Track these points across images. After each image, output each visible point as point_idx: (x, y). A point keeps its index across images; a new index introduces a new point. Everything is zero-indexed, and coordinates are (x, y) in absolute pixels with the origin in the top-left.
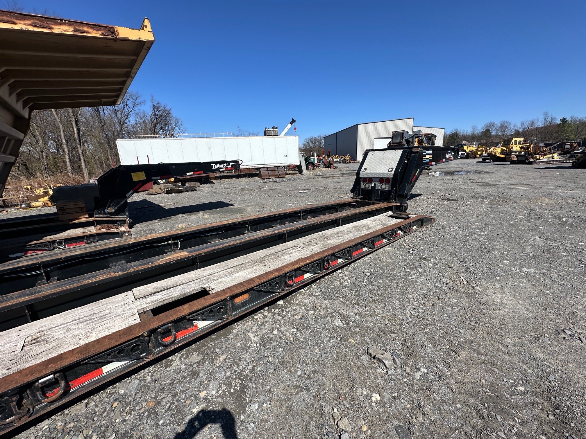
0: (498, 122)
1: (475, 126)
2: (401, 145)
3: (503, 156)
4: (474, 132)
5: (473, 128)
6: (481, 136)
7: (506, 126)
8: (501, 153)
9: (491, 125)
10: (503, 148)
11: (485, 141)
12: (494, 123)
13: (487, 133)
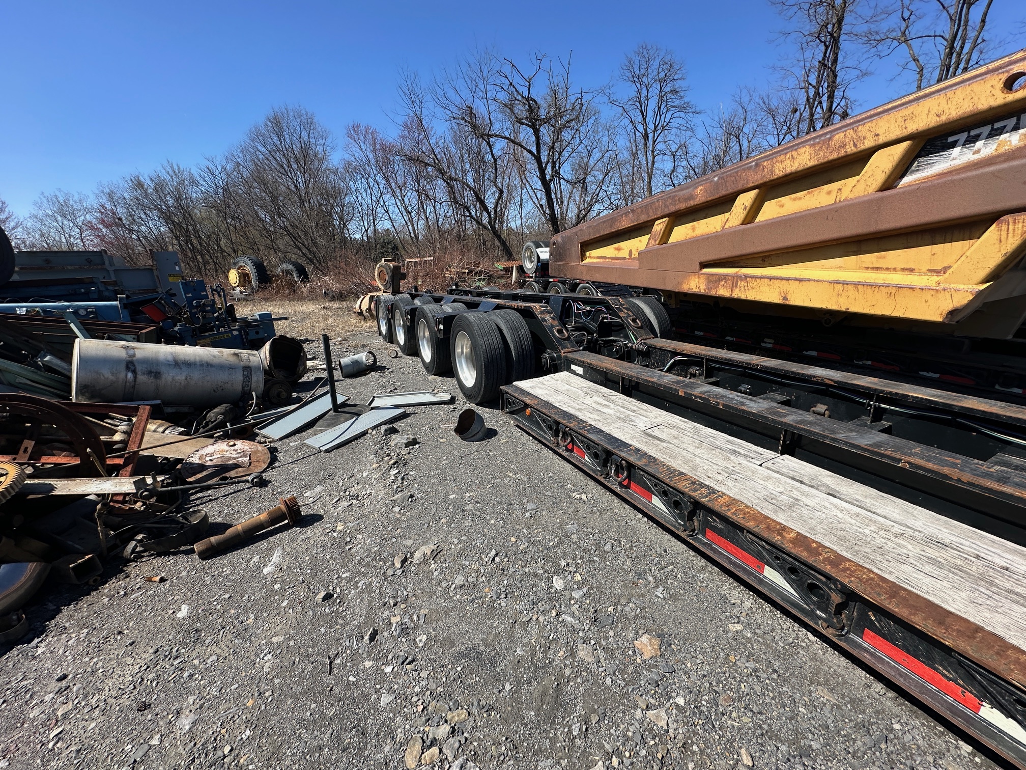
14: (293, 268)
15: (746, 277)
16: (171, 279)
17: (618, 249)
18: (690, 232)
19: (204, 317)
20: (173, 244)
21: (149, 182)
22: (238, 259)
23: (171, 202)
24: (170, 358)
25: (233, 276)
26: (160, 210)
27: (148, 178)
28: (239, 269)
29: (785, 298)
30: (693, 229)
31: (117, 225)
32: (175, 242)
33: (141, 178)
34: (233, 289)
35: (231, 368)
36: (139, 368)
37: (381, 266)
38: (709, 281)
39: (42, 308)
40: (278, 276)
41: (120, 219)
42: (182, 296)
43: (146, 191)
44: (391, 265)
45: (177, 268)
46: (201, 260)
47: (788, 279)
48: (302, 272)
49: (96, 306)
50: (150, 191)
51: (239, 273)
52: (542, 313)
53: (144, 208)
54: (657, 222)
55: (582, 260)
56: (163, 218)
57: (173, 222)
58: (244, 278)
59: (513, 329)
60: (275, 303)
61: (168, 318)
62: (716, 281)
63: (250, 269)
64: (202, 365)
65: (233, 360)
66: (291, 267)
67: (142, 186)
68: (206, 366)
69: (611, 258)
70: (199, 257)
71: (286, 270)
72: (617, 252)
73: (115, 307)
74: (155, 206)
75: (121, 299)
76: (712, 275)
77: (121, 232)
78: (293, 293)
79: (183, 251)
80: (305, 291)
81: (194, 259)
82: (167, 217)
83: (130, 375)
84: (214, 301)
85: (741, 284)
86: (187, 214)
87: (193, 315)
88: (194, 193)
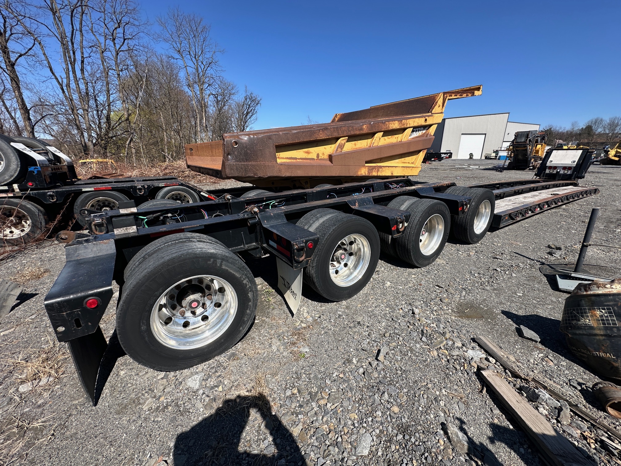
0: (607, 118)
1: (576, 122)
2: (525, 144)
3: (617, 159)
4: (573, 129)
5: (573, 125)
6: (580, 134)
7: (618, 123)
8: (615, 156)
9: (598, 122)
10: (618, 150)
11: (586, 141)
12: (601, 120)
13: (589, 130)
15: (381, 167)
17: (308, 153)
18: (354, 146)
29: (392, 174)
30: (355, 145)
38: (369, 170)
47: (393, 167)
54: (341, 139)
62: (371, 170)
69: (301, 159)
72: (307, 154)
76: (370, 166)
85: (380, 170)
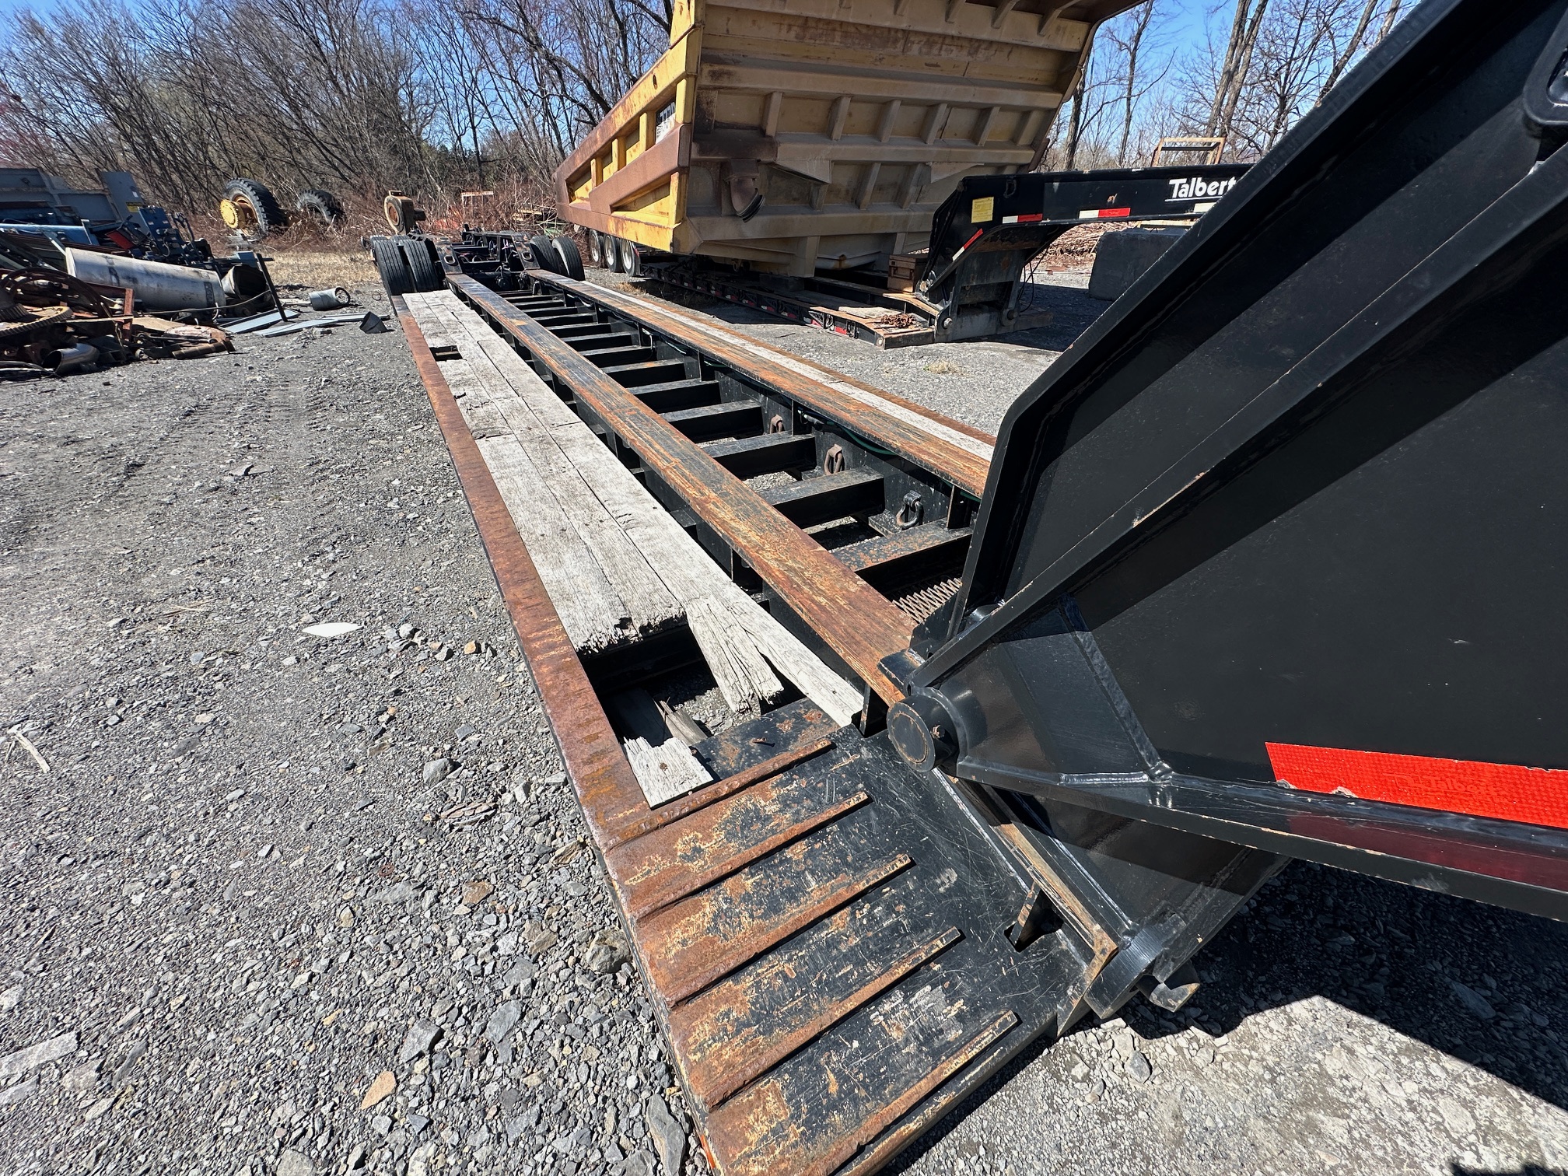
14: (319, 200)
15: (625, 219)
16: (130, 209)
19: (171, 247)
20: (123, 151)
21: (54, 26)
22: (230, 184)
23: (102, 68)
24: (141, 268)
25: (228, 211)
26: (86, 81)
27: (48, 19)
28: (234, 200)
31: (16, 110)
32: (126, 146)
33: (35, 16)
34: (230, 231)
35: (193, 282)
36: (119, 274)
37: (389, 201)
38: (615, 224)
39: (17, 229)
40: (298, 213)
41: (17, 98)
42: (146, 226)
43: (49, 41)
44: (399, 199)
45: (135, 194)
46: (179, 181)
47: (635, 221)
48: (336, 210)
49: (65, 230)
50: (56, 41)
51: (236, 207)
52: (440, 244)
53: (58, 79)
55: (571, 201)
56: (96, 100)
57: (115, 108)
58: (245, 215)
59: (416, 256)
60: (291, 253)
61: (135, 246)
63: (251, 201)
64: (168, 277)
65: (194, 275)
66: (316, 200)
67: (41, 31)
68: (173, 278)
70: (174, 177)
71: (310, 204)
73: (81, 232)
74: (75, 74)
75: (85, 224)
76: (616, 218)
77: (21, 121)
78: (320, 242)
79: (143, 163)
80: (337, 237)
81: (166, 178)
82: (101, 94)
83: (114, 278)
84: (177, 231)
85: (624, 226)
86: (135, 91)
87: (159, 244)
88: (141, 53)
